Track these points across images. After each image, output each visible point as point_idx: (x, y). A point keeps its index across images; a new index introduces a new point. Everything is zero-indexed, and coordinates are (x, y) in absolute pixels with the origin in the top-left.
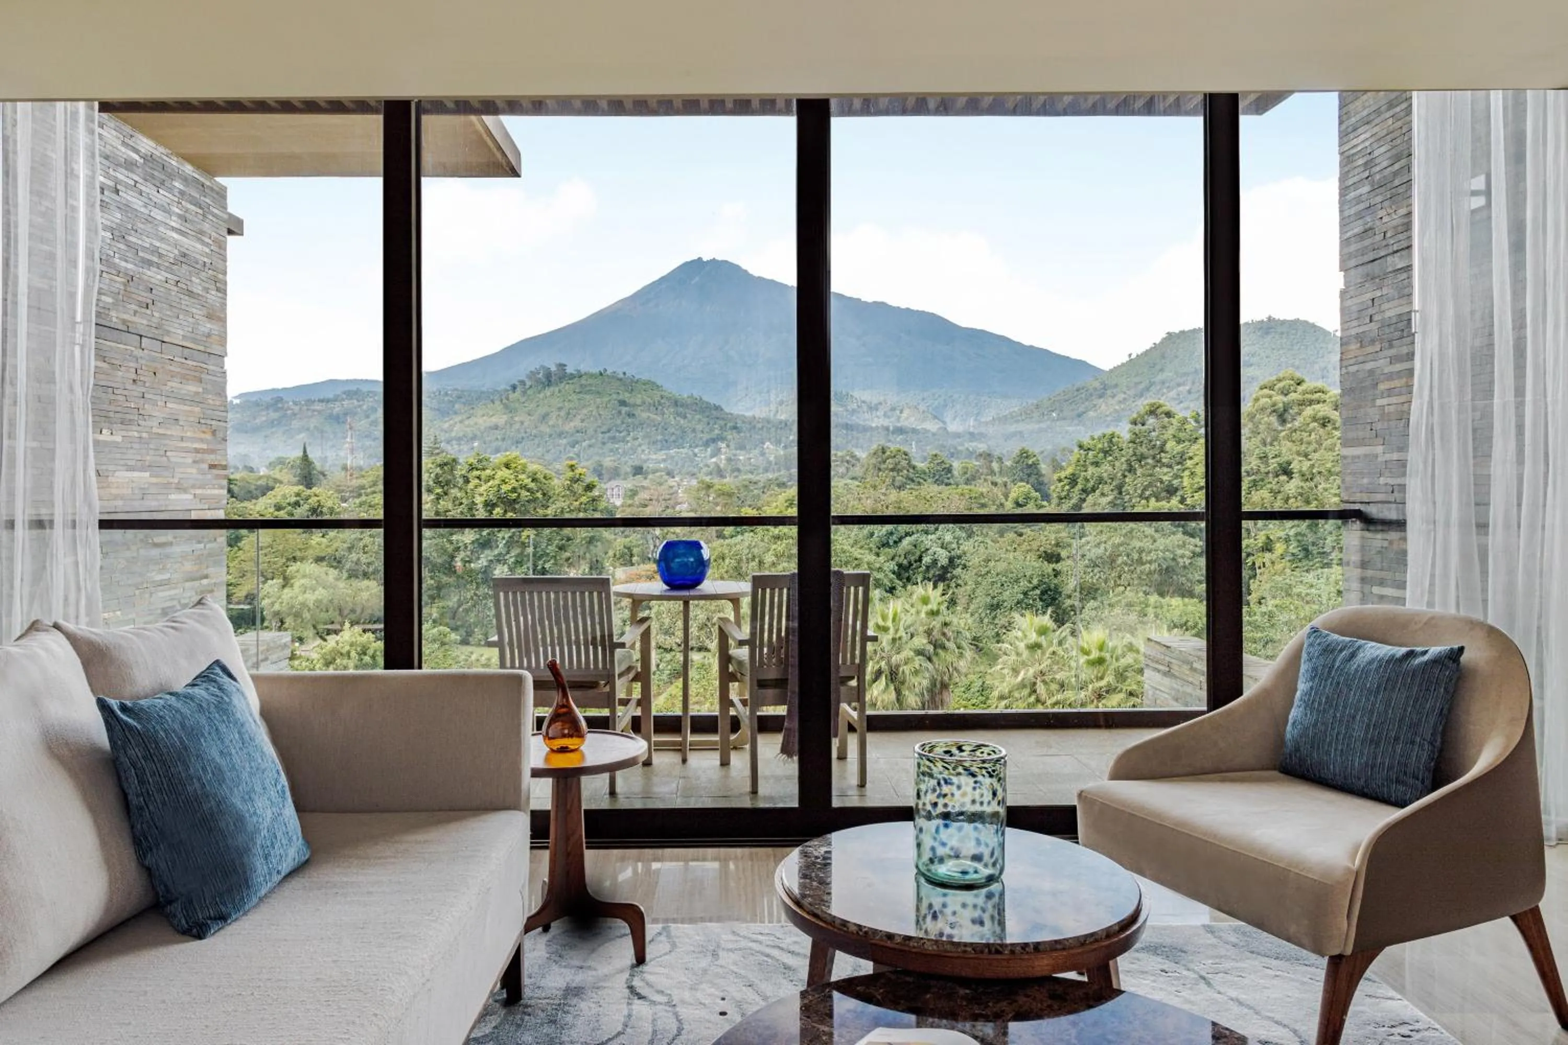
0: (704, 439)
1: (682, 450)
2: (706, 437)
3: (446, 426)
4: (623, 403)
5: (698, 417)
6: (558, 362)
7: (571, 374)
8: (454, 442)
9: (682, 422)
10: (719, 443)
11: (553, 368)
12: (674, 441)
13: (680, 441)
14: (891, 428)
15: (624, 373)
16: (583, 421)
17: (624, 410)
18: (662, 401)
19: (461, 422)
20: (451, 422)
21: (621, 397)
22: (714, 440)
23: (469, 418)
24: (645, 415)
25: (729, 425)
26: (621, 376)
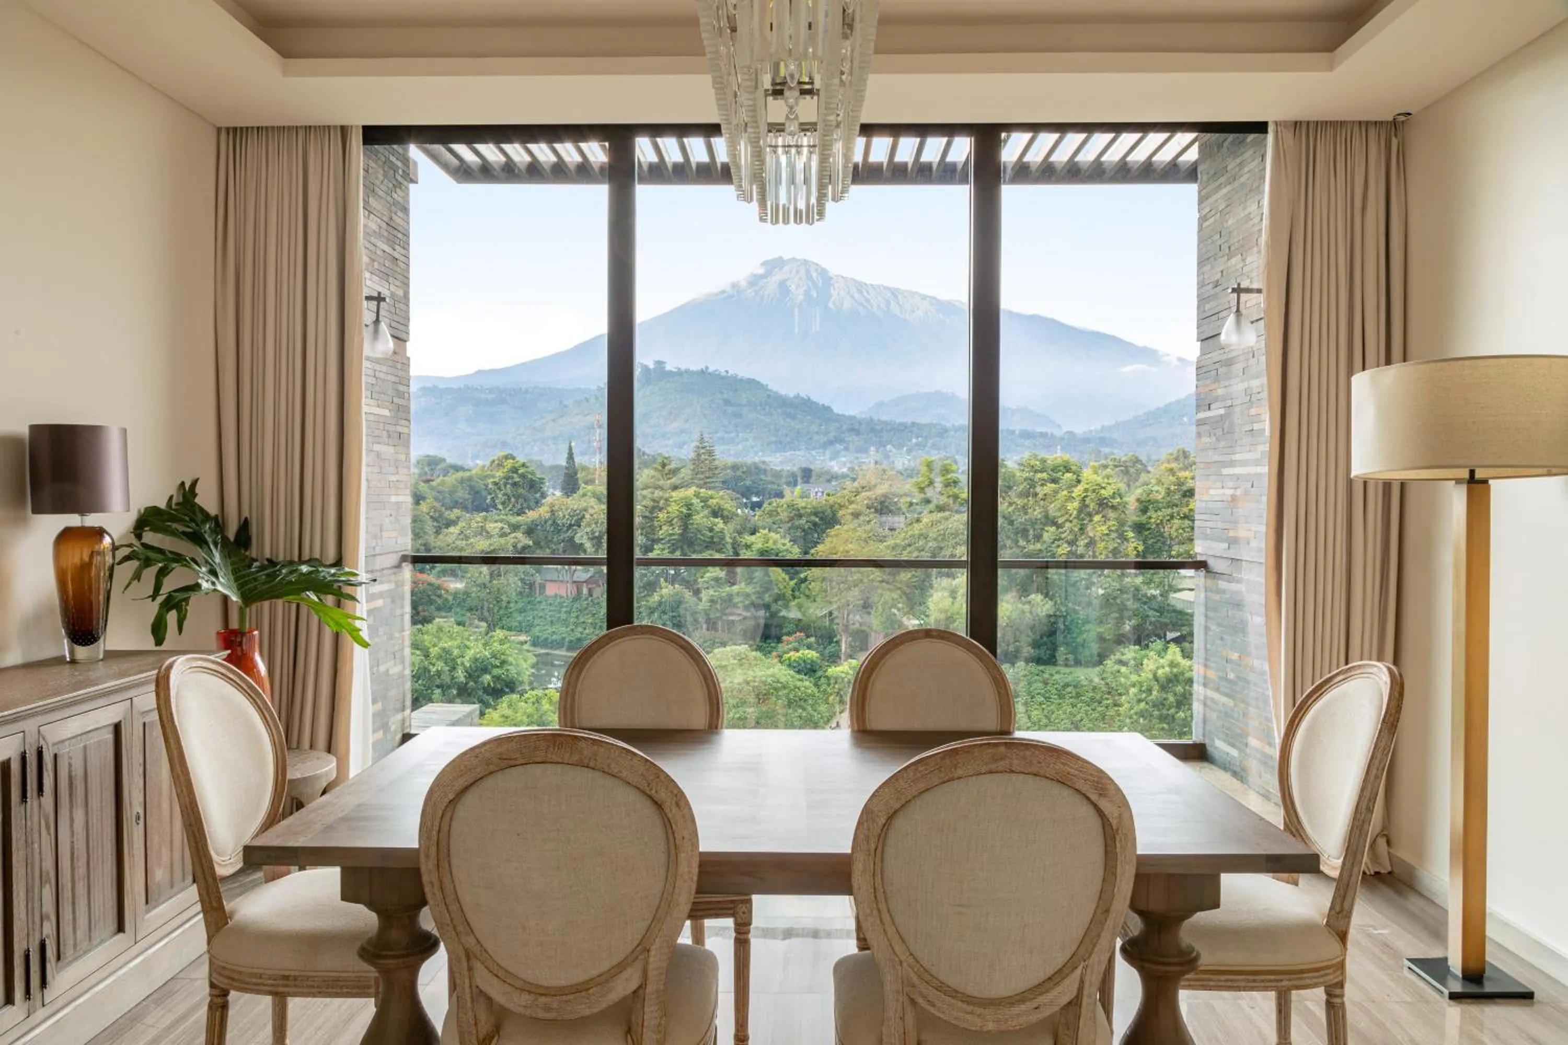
0: (822, 441)
1: (797, 452)
2: (823, 439)
3: (537, 424)
4: (727, 402)
5: (809, 417)
6: (656, 359)
7: (671, 372)
8: (550, 442)
9: (793, 423)
10: (838, 445)
11: (652, 366)
12: (789, 443)
13: (796, 443)
14: (1017, 432)
15: (727, 372)
16: (687, 421)
17: (730, 410)
18: (769, 400)
19: (553, 421)
20: (543, 420)
21: (725, 396)
22: (831, 443)
23: (562, 417)
24: (752, 416)
25: (845, 427)
26: (724, 374)
